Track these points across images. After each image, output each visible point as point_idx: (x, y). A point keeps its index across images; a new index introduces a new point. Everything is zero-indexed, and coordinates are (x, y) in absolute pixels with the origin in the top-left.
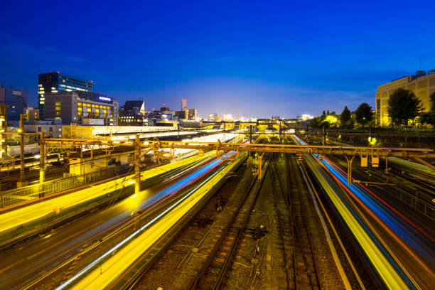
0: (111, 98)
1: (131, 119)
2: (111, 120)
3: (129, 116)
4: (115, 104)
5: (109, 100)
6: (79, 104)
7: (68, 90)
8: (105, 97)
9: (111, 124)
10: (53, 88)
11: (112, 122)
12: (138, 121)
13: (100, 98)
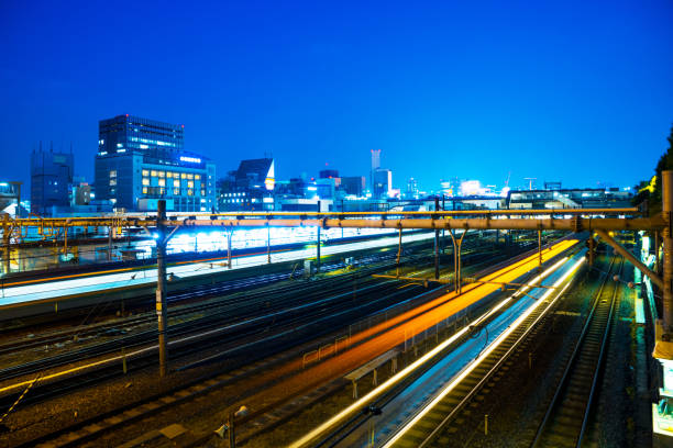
0: (202, 158)
1: (241, 198)
2: (203, 201)
3: (237, 192)
4: (210, 169)
5: (198, 161)
6: (145, 173)
7: (142, 147)
8: (192, 155)
9: (203, 209)
10: (119, 145)
11: (203, 205)
12: (253, 200)
13: (182, 159)
